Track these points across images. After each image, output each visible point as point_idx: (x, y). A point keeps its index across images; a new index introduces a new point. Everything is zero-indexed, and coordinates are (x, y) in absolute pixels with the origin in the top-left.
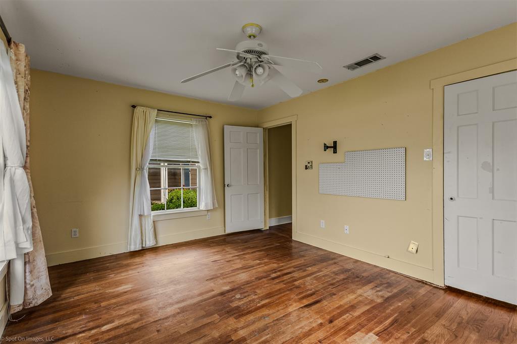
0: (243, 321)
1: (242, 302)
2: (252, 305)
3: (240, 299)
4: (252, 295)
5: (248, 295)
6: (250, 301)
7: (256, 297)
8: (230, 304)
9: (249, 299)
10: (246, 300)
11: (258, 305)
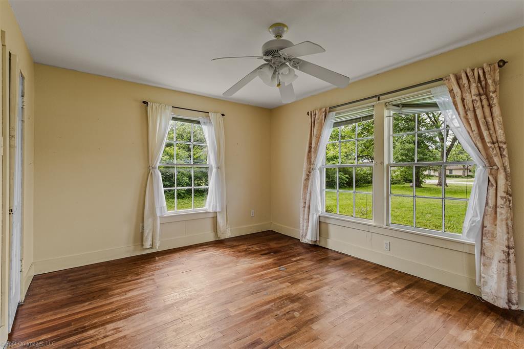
0: (285, 292)
1: (289, 306)
2: (279, 304)
3: (294, 311)
4: (281, 315)
5: (285, 314)
6: (282, 308)
7: (276, 313)
8: (301, 305)
9: (283, 310)
10: (287, 309)
11: (273, 304)
